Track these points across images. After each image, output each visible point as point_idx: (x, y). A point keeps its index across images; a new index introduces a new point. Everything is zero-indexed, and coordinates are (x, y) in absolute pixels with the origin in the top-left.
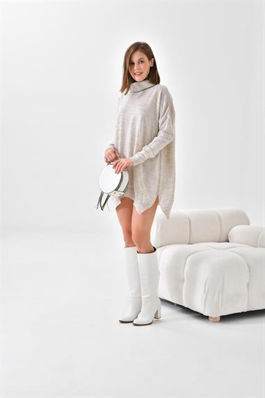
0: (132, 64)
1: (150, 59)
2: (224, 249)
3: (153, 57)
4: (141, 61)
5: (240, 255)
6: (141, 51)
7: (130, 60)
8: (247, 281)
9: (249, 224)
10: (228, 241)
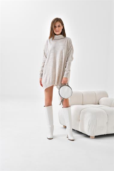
1: (62, 26)
2: (97, 107)
5: (104, 110)
6: (59, 22)
7: (55, 25)
8: (107, 121)
9: (108, 97)
10: (99, 104)
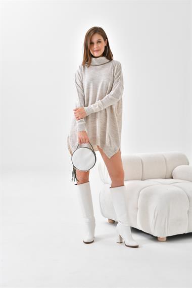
0: (92, 43)
1: (105, 40)
2: (169, 184)
3: (107, 38)
4: (99, 42)
5: (182, 189)
6: (99, 34)
7: (91, 41)
8: (188, 209)
9: (188, 165)
10: (172, 178)
